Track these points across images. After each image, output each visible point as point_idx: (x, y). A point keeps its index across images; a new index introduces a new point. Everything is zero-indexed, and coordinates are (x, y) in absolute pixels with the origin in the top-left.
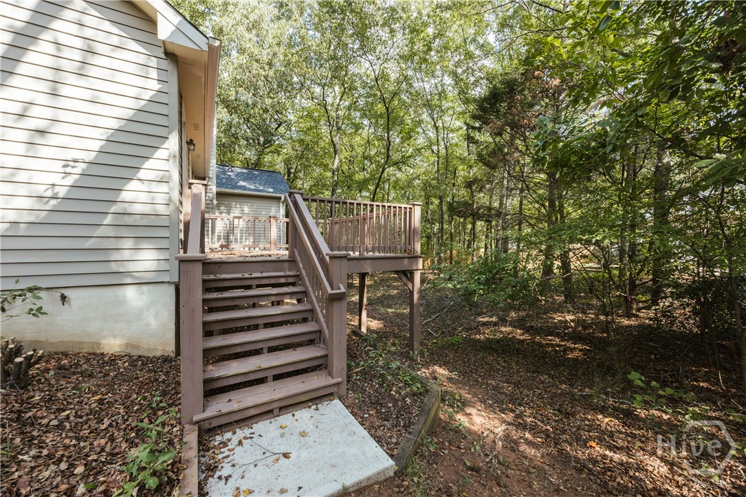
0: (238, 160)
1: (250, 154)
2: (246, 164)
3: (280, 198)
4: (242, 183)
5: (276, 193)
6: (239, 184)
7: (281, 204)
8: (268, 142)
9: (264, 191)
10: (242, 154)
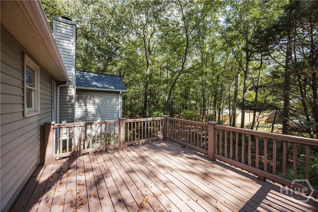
0: (93, 68)
1: (100, 65)
2: (98, 71)
3: (119, 92)
4: (94, 83)
5: (117, 89)
6: (93, 84)
7: (120, 96)
8: (110, 59)
9: (110, 88)
10: (96, 65)
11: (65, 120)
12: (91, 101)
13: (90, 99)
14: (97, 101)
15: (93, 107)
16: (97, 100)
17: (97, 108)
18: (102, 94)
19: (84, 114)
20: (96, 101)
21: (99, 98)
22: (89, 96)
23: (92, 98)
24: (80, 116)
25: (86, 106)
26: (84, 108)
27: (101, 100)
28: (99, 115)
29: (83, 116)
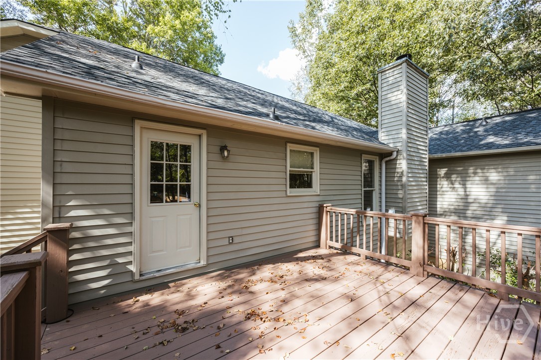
11: (393, 208)
12: (477, 178)
13: (475, 173)
14: (494, 176)
15: (484, 190)
16: (495, 174)
17: (493, 194)
18: (507, 162)
19: (460, 204)
20: (491, 178)
21: (500, 170)
22: (471, 168)
23: (479, 171)
24: (452, 207)
25: (465, 188)
26: (461, 192)
27: (505, 174)
28: (500, 210)
29: (457, 207)
